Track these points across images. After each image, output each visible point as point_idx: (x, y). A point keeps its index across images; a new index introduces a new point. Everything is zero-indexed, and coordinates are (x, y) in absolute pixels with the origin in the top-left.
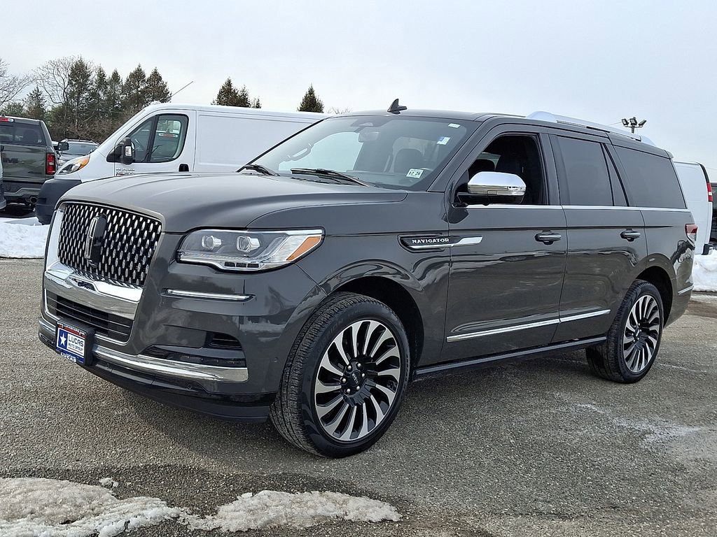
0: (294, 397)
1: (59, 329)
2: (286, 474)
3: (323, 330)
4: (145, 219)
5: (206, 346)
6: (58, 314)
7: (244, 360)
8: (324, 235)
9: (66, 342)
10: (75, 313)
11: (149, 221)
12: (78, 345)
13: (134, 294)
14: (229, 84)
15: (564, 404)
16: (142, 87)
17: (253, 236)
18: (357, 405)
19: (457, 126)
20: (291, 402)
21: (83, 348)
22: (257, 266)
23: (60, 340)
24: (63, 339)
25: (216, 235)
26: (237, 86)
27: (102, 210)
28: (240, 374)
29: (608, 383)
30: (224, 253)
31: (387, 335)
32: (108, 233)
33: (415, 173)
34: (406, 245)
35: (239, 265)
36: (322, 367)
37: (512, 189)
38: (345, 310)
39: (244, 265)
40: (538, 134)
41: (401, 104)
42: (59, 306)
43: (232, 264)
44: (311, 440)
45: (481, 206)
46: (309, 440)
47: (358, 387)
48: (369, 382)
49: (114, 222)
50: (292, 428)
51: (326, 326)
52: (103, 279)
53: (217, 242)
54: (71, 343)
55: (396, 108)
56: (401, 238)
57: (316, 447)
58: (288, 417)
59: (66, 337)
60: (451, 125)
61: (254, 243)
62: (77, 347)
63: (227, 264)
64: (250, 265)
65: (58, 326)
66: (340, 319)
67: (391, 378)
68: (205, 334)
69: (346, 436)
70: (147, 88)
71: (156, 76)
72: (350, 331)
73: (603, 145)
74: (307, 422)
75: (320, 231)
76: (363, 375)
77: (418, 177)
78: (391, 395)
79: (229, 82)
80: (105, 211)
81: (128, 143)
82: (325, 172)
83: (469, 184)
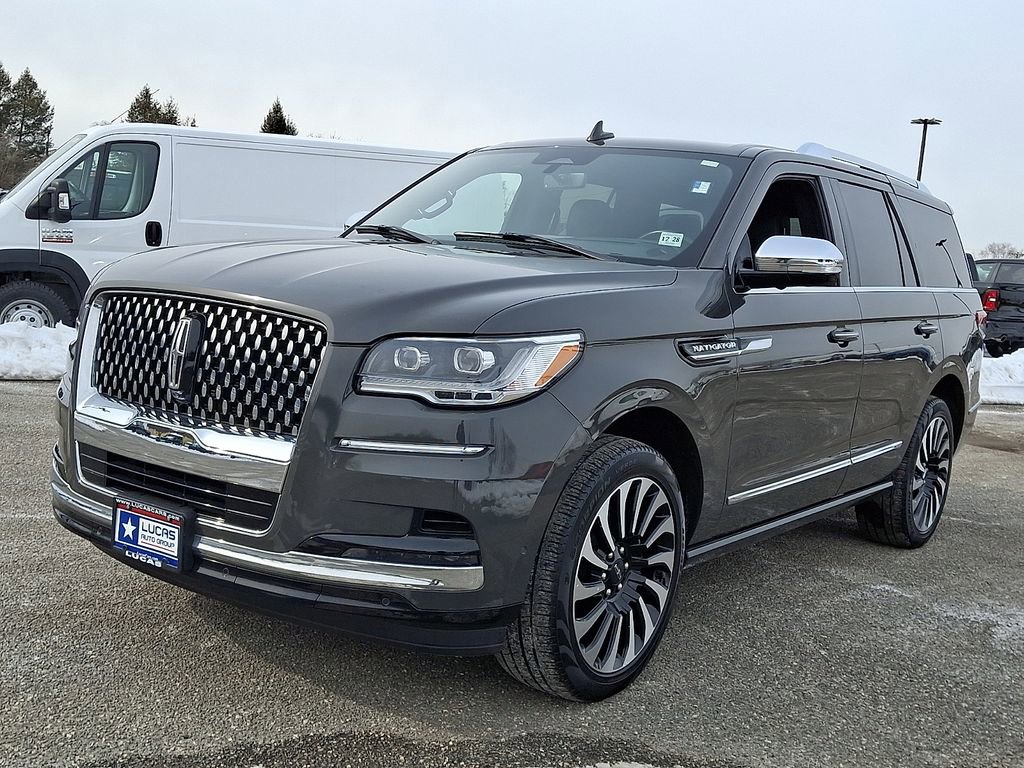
0: (545, 609)
1: (119, 510)
2: (532, 735)
3: (584, 497)
4: (287, 321)
5: (413, 532)
6: (109, 484)
7: (477, 553)
8: (584, 343)
9: (135, 533)
10: (150, 482)
11: (295, 324)
12: (164, 538)
13: (280, 450)
14: (147, 94)
15: (850, 586)
16: (6, 99)
17: (485, 348)
18: (621, 612)
19: (715, 164)
20: (541, 618)
21: (176, 542)
22: (488, 396)
23: (122, 530)
24: (129, 529)
25: (421, 346)
26: (160, 99)
27: (193, 306)
28: (471, 578)
29: (886, 549)
30: (437, 377)
31: (661, 499)
32: (212, 347)
33: (672, 238)
34: (686, 355)
35: (461, 396)
36: (583, 558)
37: (824, 263)
38: (611, 463)
39: (468, 396)
40: (817, 177)
41: (606, 129)
42: (111, 471)
43: (449, 395)
44: (566, 677)
45: (774, 290)
46: (563, 677)
47: (620, 586)
48: (635, 575)
49: (223, 326)
50: (536, 660)
51: (588, 491)
52: (204, 424)
53: (421, 358)
54: (147, 534)
55: (598, 135)
56: (680, 343)
57: (571, 687)
58: (531, 641)
59: (136, 523)
60: (704, 163)
61: (488, 359)
62: (160, 542)
63: (439, 394)
64: (480, 396)
65: (116, 505)
66: (606, 479)
67: (663, 567)
68: (410, 513)
69: (610, 666)
70: (13, 100)
71: (28, 82)
72: (617, 496)
73: (885, 195)
74: (563, 649)
75: (577, 336)
76: (627, 565)
77: (679, 244)
78: (662, 593)
79: (147, 91)
80: (200, 306)
81: (64, 187)
82: (521, 238)
83: (757, 255)
